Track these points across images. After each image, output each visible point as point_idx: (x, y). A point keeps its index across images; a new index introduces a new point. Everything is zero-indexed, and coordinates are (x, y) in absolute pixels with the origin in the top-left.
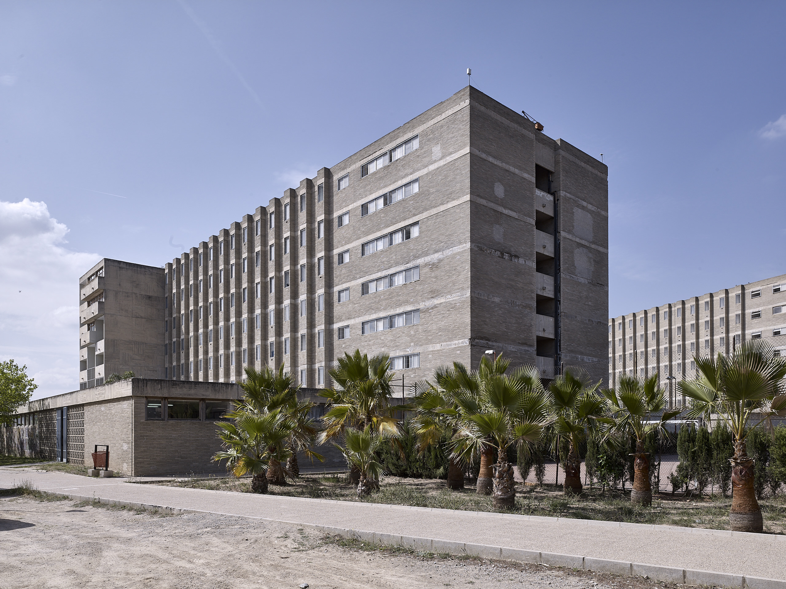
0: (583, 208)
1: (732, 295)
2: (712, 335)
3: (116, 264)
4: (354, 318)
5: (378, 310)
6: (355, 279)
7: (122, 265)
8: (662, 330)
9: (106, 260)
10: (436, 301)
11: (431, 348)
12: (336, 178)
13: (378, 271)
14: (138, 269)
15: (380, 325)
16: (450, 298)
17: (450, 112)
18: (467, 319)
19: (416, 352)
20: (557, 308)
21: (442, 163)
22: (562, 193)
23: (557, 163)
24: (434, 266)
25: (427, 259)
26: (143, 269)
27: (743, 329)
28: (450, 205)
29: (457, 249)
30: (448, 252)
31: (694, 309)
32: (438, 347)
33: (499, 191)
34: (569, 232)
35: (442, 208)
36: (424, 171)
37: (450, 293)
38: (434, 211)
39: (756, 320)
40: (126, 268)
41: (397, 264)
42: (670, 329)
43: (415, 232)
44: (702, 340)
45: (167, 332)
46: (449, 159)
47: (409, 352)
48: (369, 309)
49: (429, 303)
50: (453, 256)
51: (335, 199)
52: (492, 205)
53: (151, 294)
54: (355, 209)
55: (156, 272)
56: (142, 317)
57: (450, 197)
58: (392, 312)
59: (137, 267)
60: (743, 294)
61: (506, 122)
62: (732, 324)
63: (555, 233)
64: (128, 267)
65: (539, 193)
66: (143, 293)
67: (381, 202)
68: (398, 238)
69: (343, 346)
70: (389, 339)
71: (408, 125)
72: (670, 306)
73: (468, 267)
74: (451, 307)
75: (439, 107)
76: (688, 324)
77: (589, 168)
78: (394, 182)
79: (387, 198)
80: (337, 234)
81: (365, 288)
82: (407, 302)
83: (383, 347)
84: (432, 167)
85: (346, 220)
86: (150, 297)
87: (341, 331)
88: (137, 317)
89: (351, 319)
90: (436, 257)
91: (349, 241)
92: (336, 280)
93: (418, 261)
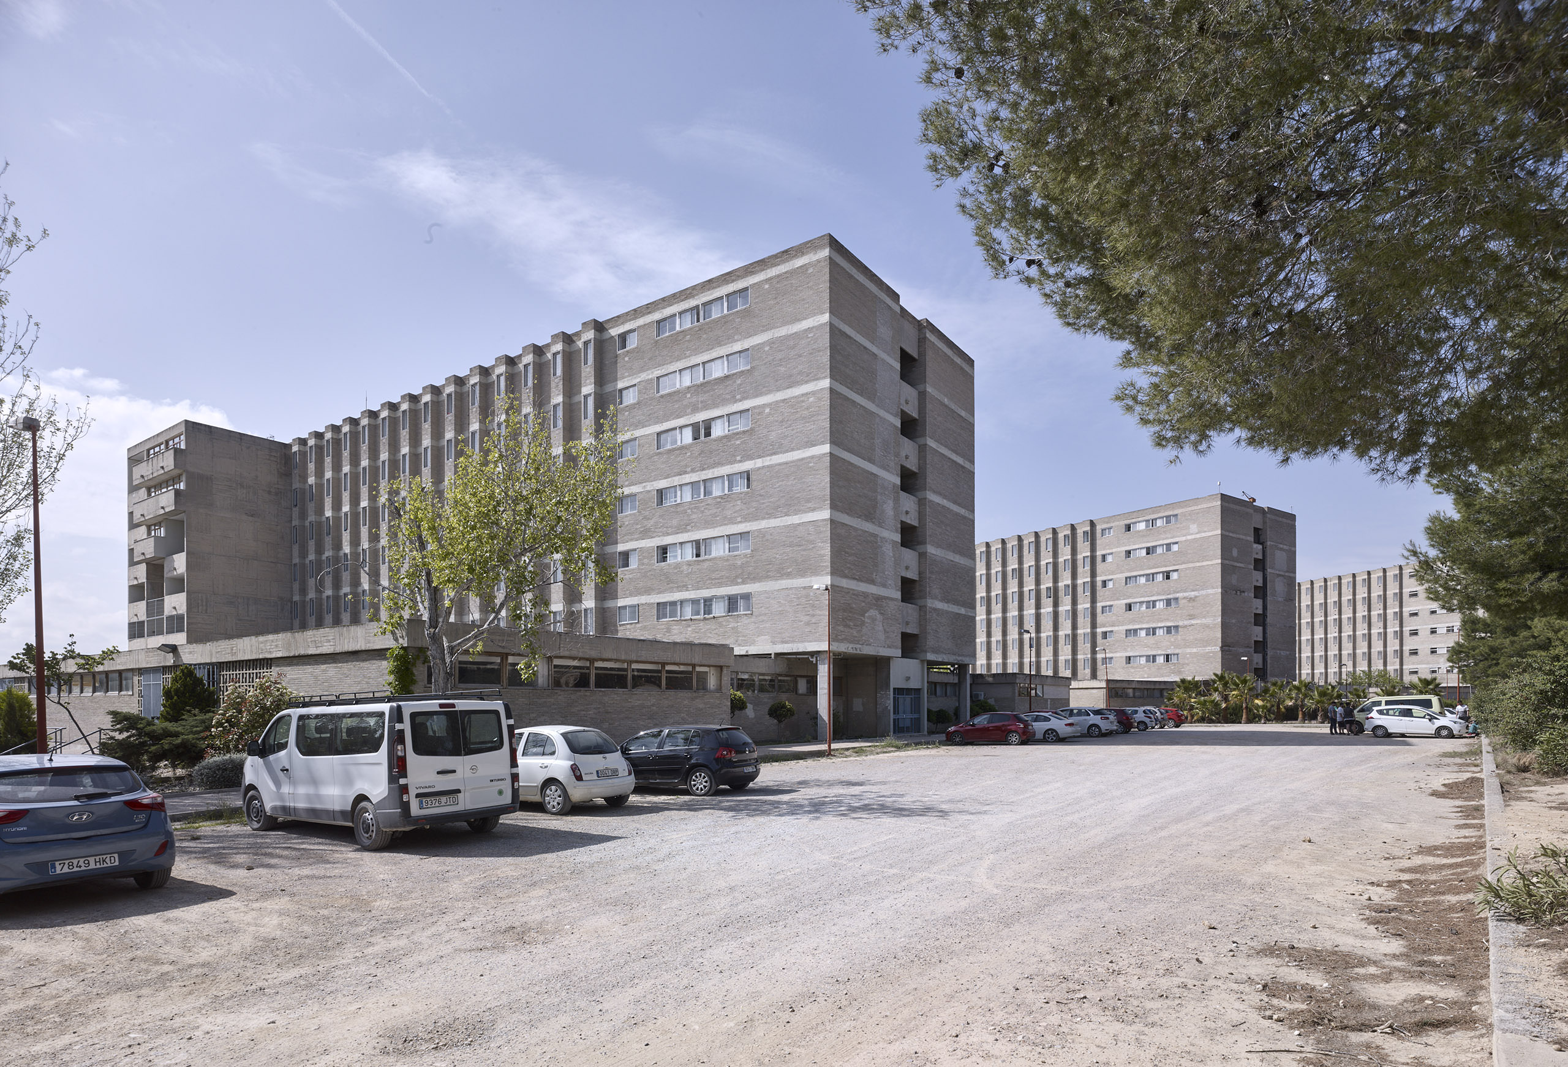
0: (1281, 549)
1: (1390, 574)
2: (1369, 610)
4: (1118, 626)
5: (1142, 623)
6: (1118, 599)
8: (1316, 603)
10: (1193, 622)
11: (1188, 650)
12: (1099, 528)
13: (1141, 597)
15: (1143, 633)
16: (1204, 621)
17: (1205, 506)
18: (1219, 635)
19: (1177, 651)
20: (1264, 620)
21: (1198, 536)
22: (1268, 543)
23: (1264, 523)
24: (1191, 600)
25: (1186, 594)
27: (1401, 606)
28: (1205, 563)
29: (1210, 591)
30: (1204, 592)
31: (1351, 585)
32: (1195, 650)
33: (1235, 553)
34: (1272, 568)
35: (1198, 564)
36: (1184, 538)
37: (1204, 617)
38: (1191, 565)
39: (1413, 599)
41: (1159, 594)
42: (1326, 603)
43: (1174, 576)
44: (1359, 615)
46: (1203, 535)
47: (1169, 652)
48: (1133, 621)
49: (1186, 623)
50: (1208, 595)
51: (1098, 542)
52: (1232, 563)
54: (1120, 552)
57: (1204, 559)
58: (1154, 625)
60: (1401, 574)
61: (1238, 507)
62: (1390, 601)
63: (1264, 570)
65: (1255, 546)
67: (1144, 552)
68: (1160, 577)
69: (1107, 644)
70: (1151, 642)
71: (1168, 506)
72: (1325, 580)
73: (1219, 603)
74: (1206, 626)
75: (1196, 500)
76: (1344, 599)
77: (1284, 520)
78: (1155, 541)
79: (1149, 551)
80: (1100, 567)
81: (1129, 607)
82: (1167, 620)
83: (1146, 647)
84: (1189, 537)
85: (1109, 559)
87: (1105, 634)
89: (1114, 626)
90: (1193, 594)
91: (1113, 573)
92: (1099, 598)
93: (1177, 595)
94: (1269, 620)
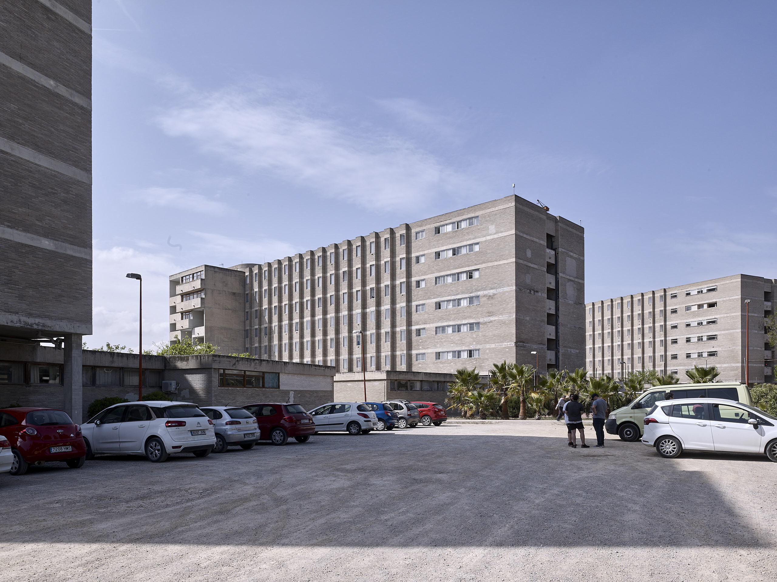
0: (571, 257)
1: (657, 295)
2: (643, 324)
3: (212, 269)
4: (429, 323)
5: (449, 320)
6: (429, 298)
7: (216, 270)
8: (605, 318)
9: (206, 266)
10: (492, 319)
11: (488, 346)
12: (413, 231)
13: (448, 296)
14: (227, 272)
15: (450, 330)
16: (501, 318)
17: (502, 207)
18: (514, 331)
19: (477, 348)
20: (557, 320)
21: (496, 236)
22: (560, 249)
23: (557, 231)
24: (490, 297)
25: (486, 292)
26: (230, 273)
27: (665, 321)
28: (501, 262)
29: (506, 289)
30: (500, 290)
31: (630, 304)
32: (493, 346)
33: (529, 254)
34: (564, 273)
35: (496, 263)
36: (483, 239)
37: (501, 314)
38: (490, 264)
39: (674, 315)
40: (219, 272)
41: (463, 293)
42: (612, 318)
43: (476, 275)
44: (636, 328)
45: (248, 321)
46: (500, 235)
47: (472, 348)
48: (441, 319)
49: (486, 319)
50: (504, 293)
51: (413, 244)
52: (525, 263)
53: (235, 291)
54: (431, 253)
55: (238, 274)
56: (229, 309)
57: (501, 258)
58: (459, 322)
59: (226, 271)
60: (665, 295)
61: (532, 212)
62: (657, 317)
63: (556, 274)
64: (220, 271)
65: (548, 251)
66: (230, 291)
67: (451, 252)
68: (464, 277)
69: (420, 341)
70: (457, 339)
71: (471, 209)
72: (612, 301)
73: (514, 300)
74: (503, 323)
75: (494, 202)
76: (625, 315)
77: (574, 231)
78: (460, 242)
79: (455, 252)
80: (415, 268)
81: (438, 306)
82: (470, 317)
83: (452, 344)
84: (489, 238)
85: (422, 260)
86: (234, 294)
87: (418, 332)
88: (226, 309)
89: (427, 324)
90: (491, 292)
91: (425, 274)
92: (414, 298)
93: (479, 293)
94: (560, 320)
